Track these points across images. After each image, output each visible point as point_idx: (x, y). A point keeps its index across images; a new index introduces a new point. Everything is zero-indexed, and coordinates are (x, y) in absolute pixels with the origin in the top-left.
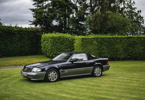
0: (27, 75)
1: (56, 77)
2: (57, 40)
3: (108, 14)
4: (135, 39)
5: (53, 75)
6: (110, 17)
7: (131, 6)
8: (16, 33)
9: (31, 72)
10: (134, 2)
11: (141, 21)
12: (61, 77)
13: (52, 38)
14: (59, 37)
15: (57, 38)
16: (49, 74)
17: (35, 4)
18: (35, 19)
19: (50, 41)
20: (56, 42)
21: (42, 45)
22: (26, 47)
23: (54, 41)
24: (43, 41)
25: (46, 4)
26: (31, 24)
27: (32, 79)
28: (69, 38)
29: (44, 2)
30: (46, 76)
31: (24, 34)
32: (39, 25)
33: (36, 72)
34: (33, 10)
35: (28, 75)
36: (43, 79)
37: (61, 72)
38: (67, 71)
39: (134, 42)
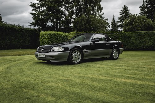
0: (44, 56)
1: (79, 58)
2: (53, 36)
3: (91, 17)
4: (117, 34)
5: (76, 56)
6: (92, 19)
7: (101, 15)
8: (19, 30)
9: (50, 52)
10: (103, 13)
11: (108, 26)
12: (85, 58)
13: (49, 34)
14: (54, 34)
15: (52, 34)
16: (73, 55)
17: (33, 10)
18: (34, 21)
19: (48, 37)
20: (52, 38)
21: (41, 40)
22: (27, 42)
23: (50, 37)
24: (42, 37)
25: (42, 10)
26: (30, 25)
27: (51, 61)
28: (62, 34)
29: (40, 8)
30: (70, 57)
31: (25, 32)
32: (37, 26)
33: (58, 52)
34: (32, 14)
35: (46, 56)
36: (66, 61)
37: (84, 53)
38: (90, 52)
39: (116, 36)
